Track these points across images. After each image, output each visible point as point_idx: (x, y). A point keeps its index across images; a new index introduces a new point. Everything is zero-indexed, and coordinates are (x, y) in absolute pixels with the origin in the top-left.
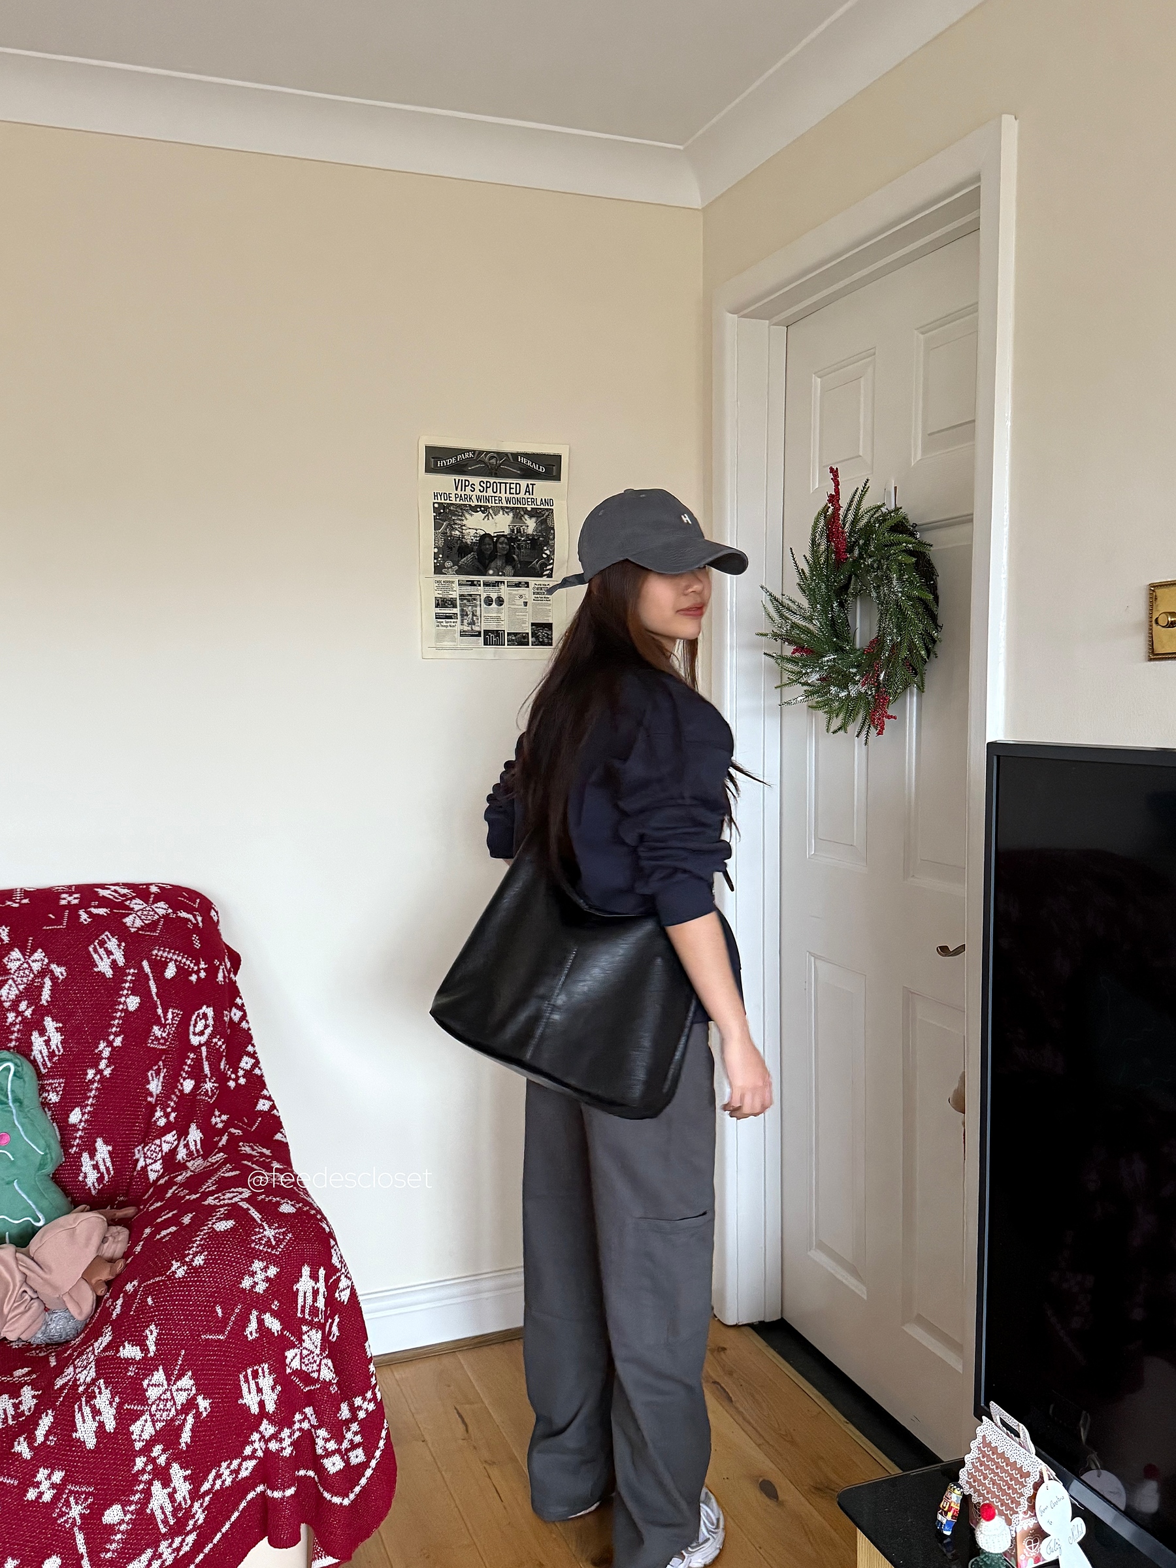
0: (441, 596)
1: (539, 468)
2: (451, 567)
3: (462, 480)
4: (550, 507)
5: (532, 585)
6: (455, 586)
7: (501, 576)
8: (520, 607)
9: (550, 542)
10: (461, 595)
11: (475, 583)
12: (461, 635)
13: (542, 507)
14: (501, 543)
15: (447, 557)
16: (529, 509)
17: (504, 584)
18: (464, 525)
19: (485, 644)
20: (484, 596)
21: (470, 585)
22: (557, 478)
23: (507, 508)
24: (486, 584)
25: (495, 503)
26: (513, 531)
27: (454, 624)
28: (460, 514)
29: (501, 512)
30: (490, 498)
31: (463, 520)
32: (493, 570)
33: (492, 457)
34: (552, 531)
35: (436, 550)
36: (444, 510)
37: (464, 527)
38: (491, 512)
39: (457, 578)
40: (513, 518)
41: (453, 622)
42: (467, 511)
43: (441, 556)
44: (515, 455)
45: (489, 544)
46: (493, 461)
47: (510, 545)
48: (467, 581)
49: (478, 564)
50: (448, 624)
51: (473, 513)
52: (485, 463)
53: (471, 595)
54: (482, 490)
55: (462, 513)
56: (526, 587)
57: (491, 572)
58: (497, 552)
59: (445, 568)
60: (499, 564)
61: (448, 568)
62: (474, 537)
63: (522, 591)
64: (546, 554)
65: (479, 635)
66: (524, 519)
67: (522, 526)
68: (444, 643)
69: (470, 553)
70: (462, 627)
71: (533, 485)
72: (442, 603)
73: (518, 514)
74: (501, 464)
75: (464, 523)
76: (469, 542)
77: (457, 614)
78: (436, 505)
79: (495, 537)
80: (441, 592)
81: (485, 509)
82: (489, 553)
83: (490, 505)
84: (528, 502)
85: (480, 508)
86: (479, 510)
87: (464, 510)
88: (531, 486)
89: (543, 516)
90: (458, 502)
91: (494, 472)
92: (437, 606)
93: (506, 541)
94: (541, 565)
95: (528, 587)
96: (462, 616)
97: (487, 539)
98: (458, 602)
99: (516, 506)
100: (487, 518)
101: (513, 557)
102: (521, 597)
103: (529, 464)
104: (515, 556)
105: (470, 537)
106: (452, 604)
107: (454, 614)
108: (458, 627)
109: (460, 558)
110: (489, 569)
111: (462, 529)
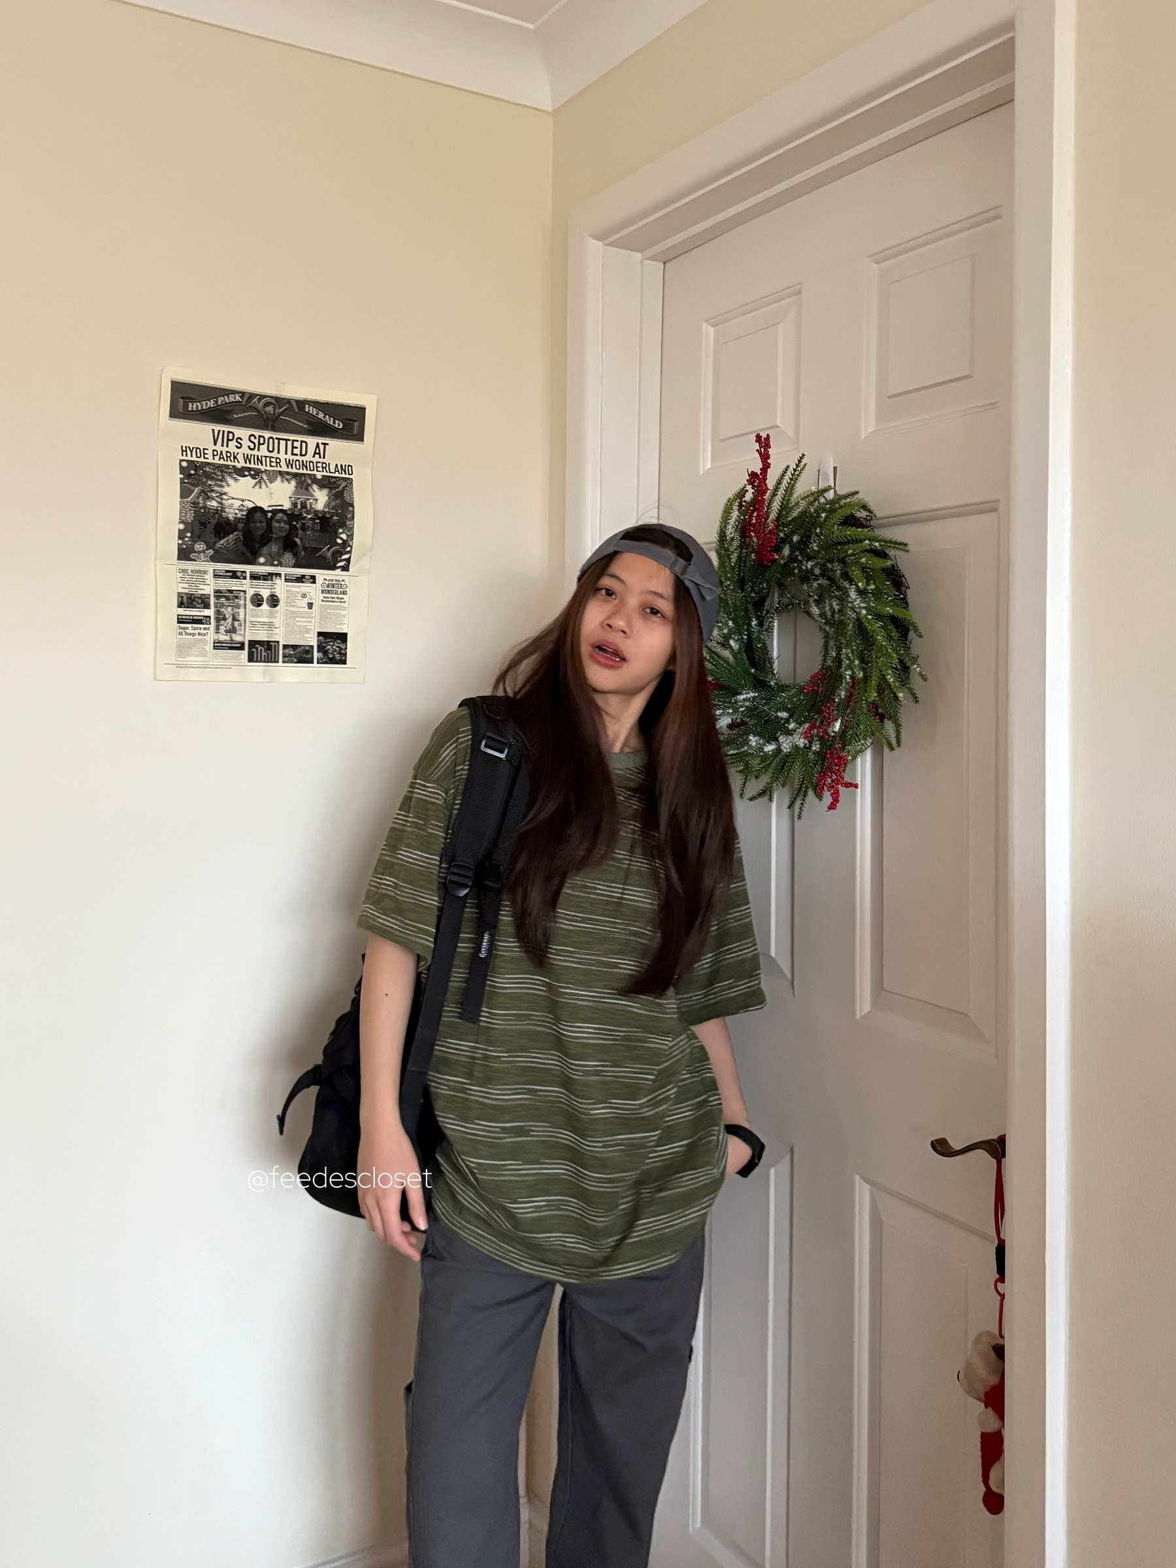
0: (186, 591)
1: (334, 423)
2: (203, 551)
3: (224, 431)
4: (347, 476)
5: (320, 580)
6: (209, 577)
7: (276, 566)
8: (301, 610)
9: (348, 523)
10: (217, 591)
11: (239, 574)
12: (215, 648)
13: (337, 475)
14: (279, 521)
15: (196, 538)
16: (319, 475)
17: (280, 577)
18: (225, 494)
19: (251, 659)
20: (250, 593)
21: (232, 577)
22: (359, 437)
23: (288, 473)
24: (254, 577)
25: (271, 466)
26: (295, 505)
27: (205, 632)
28: (220, 478)
29: (279, 479)
30: (264, 458)
31: (223, 487)
32: (265, 558)
33: (267, 404)
34: (351, 509)
35: (182, 527)
36: (196, 470)
37: (224, 497)
38: (265, 477)
39: (211, 567)
40: (296, 487)
41: (205, 629)
42: (230, 474)
43: (189, 535)
44: (302, 403)
45: (261, 522)
46: (270, 409)
47: (291, 525)
48: (227, 571)
49: (243, 548)
50: (196, 631)
51: (239, 478)
52: (256, 409)
53: (231, 591)
54: (252, 447)
55: (222, 475)
56: (312, 583)
57: (262, 560)
58: (272, 533)
59: (195, 552)
60: (273, 550)
61: (199, 552)
62: (240, 510)
63: (306, 587)
64: (341, 539)
65: (242, 647)
66: (311, 490)
67: (308, 499)
68: (189, 659)
69: (232, 533)
70: (216, 638)
71: (325, 444)
72: (187, 601)
73: (303, 482)
74: (281, 414)
75: (226, 489)
76: (231, 517)
77: (209, 617)
78: (184, 464)
79: (269, 511)
80: (186, 586)
81: (255, 474)
82: (260, 533)
83: (263, 468)
84: (317, 467)
85: (249, 472)
86: (247, 473)
87: (226, 472)
88: (322, 447)
89: (339, 487)
90: (217, 461)
91: (271, 423)
92: (181, 605)
93: (285, 518)
94: (334, 553)
95: (314, 582)
96: (218, 620)
97: (258, 515)
98: (212, 600)
99: (301, 471)
100: (257, 487)
101: (295, 542)
102: (304, 596)
103: (321, 415)
104: (298, 540)
105: (233, 509)
106: (203, 602)
107: (206, 617)
108: (210, 634)
109: (218, 539)
110: (260, 556)
111: (222, 499)
